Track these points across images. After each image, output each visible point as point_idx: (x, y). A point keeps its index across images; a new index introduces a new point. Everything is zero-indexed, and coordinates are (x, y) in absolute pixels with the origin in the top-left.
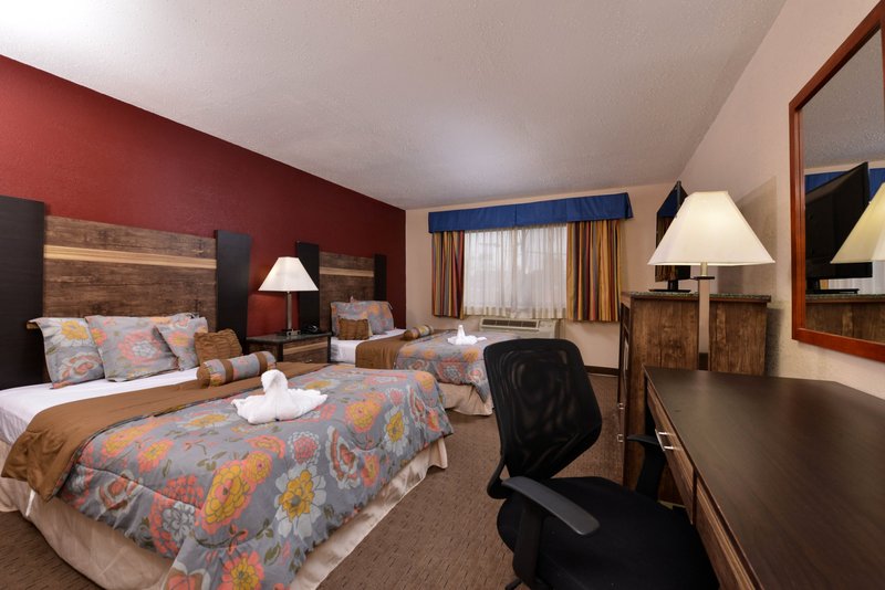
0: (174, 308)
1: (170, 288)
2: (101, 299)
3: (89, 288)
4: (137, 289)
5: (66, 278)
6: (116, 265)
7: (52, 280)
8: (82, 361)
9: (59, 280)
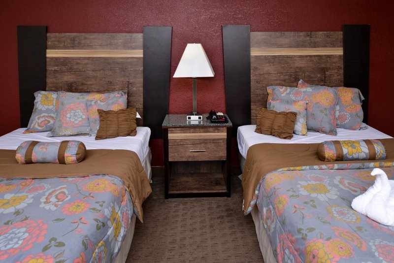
0: (113, 87)
1: (110, 73)
2: (72, 80)
3: (66, 74)
4: (91, 74)
5: (56, 68)
6: (79, 58)
7: (50, 69)
8: (43, 119)
9: (53, 69)
